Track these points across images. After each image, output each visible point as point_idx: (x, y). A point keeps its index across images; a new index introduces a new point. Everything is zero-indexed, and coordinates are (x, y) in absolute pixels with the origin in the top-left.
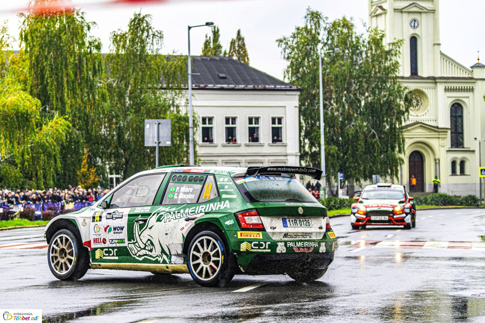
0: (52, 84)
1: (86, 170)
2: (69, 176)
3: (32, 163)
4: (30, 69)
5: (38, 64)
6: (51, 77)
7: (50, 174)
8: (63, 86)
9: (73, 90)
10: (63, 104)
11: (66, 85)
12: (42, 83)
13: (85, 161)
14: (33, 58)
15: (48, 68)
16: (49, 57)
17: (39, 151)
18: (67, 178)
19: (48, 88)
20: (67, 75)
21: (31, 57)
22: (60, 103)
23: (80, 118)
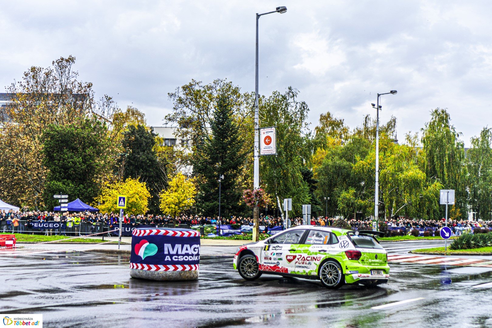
0: (438, 165)
1: (454, 210)
3: (422, 205)
4: (427, 157)
5: (431, 154)
6: (437, 161)
8: (443, 166)
9: (448, 168)
10: (444, 175)
11: (445, 165)
12: (433, 164)
14: (428, 151)
15: (435, 156)
16: (436, 151)
17: (425, 200)
19: (436, 167)
20: (446, 160)
21: (427, 151)
22: (441, 175)
23: (452, 183)
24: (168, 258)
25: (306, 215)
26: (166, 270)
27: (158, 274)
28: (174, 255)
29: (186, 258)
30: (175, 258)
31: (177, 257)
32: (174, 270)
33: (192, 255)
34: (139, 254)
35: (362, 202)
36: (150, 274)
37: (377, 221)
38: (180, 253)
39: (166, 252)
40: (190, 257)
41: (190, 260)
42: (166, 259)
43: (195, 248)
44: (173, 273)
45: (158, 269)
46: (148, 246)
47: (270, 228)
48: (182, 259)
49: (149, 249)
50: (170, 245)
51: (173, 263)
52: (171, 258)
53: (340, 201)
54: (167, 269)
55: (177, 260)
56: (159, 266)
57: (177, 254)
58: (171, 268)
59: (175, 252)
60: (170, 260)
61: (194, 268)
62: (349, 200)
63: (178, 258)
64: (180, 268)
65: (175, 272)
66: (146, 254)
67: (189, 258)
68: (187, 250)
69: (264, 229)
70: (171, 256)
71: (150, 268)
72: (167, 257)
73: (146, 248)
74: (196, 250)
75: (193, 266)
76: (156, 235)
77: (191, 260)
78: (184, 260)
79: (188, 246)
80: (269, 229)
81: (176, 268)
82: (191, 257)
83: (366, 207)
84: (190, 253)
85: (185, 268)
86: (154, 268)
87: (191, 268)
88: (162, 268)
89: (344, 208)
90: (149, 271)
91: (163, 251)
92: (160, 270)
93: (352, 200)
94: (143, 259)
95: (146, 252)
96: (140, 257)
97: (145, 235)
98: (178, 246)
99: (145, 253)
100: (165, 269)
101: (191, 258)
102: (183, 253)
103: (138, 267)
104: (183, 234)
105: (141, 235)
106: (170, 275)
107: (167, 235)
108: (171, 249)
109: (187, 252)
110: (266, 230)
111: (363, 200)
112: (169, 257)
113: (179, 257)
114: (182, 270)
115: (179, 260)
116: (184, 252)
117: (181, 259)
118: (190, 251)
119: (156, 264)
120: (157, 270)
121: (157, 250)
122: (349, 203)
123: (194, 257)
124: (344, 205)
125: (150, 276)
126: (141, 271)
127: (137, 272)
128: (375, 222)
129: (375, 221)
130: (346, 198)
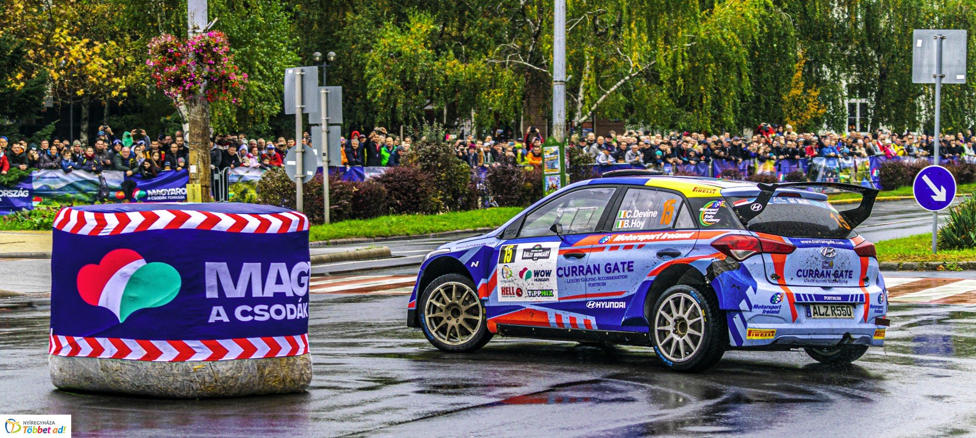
1: (799, 92)
2: (767, 104)
3: (693, 79)
7: (728, 101)
13: (799, 74)
17: (706, 56)
18: (763, 106)
24: (218, 314)
25: (324, 127)
26: (212, 359)
27: (187, 372)
28: (238, 302)
29: (278, 312)
30: (244, 313)
31: (249, 309)
32: (241, 357)
33: (294, 300)
34: (102, 303)
35: (462, 66)
36: (155, 373)
37: (561, 145)
38: (257, 292)
39: (212, 294)
40: (289, 306)
41: (290, 317)
42: (213, 319)
43: (302, 274)
44: (239, 369)
45: (186, 354)
46: (139, 270)
47: (144, 178)
48: (267, 317)
49: (146, 284)
50: (223, 267)
51: (239, 331)
52: (230, 313)
53: (374, 65)
54: (219, 353)
55: (250, 318)
56: (190, 343)
57: (249, 299)
58: (233, 349)
59: (240, 292)
60: (226, 319)
61: (302, 345)
62: (413, 60)
63: (253, 313)
64: (261, 346)
65: (246, 362)
66: (134, 299)
67: (290, 312)
68: (279, 281)
69: (118, 185)
70: (230, 305)
71: (153, 354)
72: (215, 309)
73: (133, 281)
74: (304, 280)
75: (298, 339)
76: (172, 231)
77: (293, 317)
78: (271, 318)
79: (282, 267)
80: (139, 184)
81: (249, 350)
82: (293, 306)
83: (476, 87)
84: (289, 294)
85: (276, 348)
86: (168, 352)
87: (295, 347)
88: (201, 353)
89: (391, 92)
90: (149, 364)
91: (202, 288)
92: (194, 358)
93: (422, 62)
94: (121, 321)
95: (133, 294)
96: (107, 314)
97: (124, 231)
98: (252, 269)
99: (126, 299)
100: (209, 353)
101: (292, 312)
102: (269, 293)
103: (98, 350)
104: (266, 224)
105: (106, 232)
106: (228, 374)
107: (215, 228)
108: (227, 281)
109: (279, 289)
110: (128, 187)
111: (466, 59)
112: (221, 309)
113: (257, 309)
114: (267, 357)
115: (257, 318)
116: (271, 289)
117: (263, 314)
118: (289, 288)
119: (174, 337)
120: (180, 359)
121: (178, 285)
122: (413, 74)
123: (300, 305)
124: (394, 83)
125: (153, 382)
126: (116, 365)
127: (93, 368)
128: (555, 149)
129: (555, 144)
130: (399, 54)
